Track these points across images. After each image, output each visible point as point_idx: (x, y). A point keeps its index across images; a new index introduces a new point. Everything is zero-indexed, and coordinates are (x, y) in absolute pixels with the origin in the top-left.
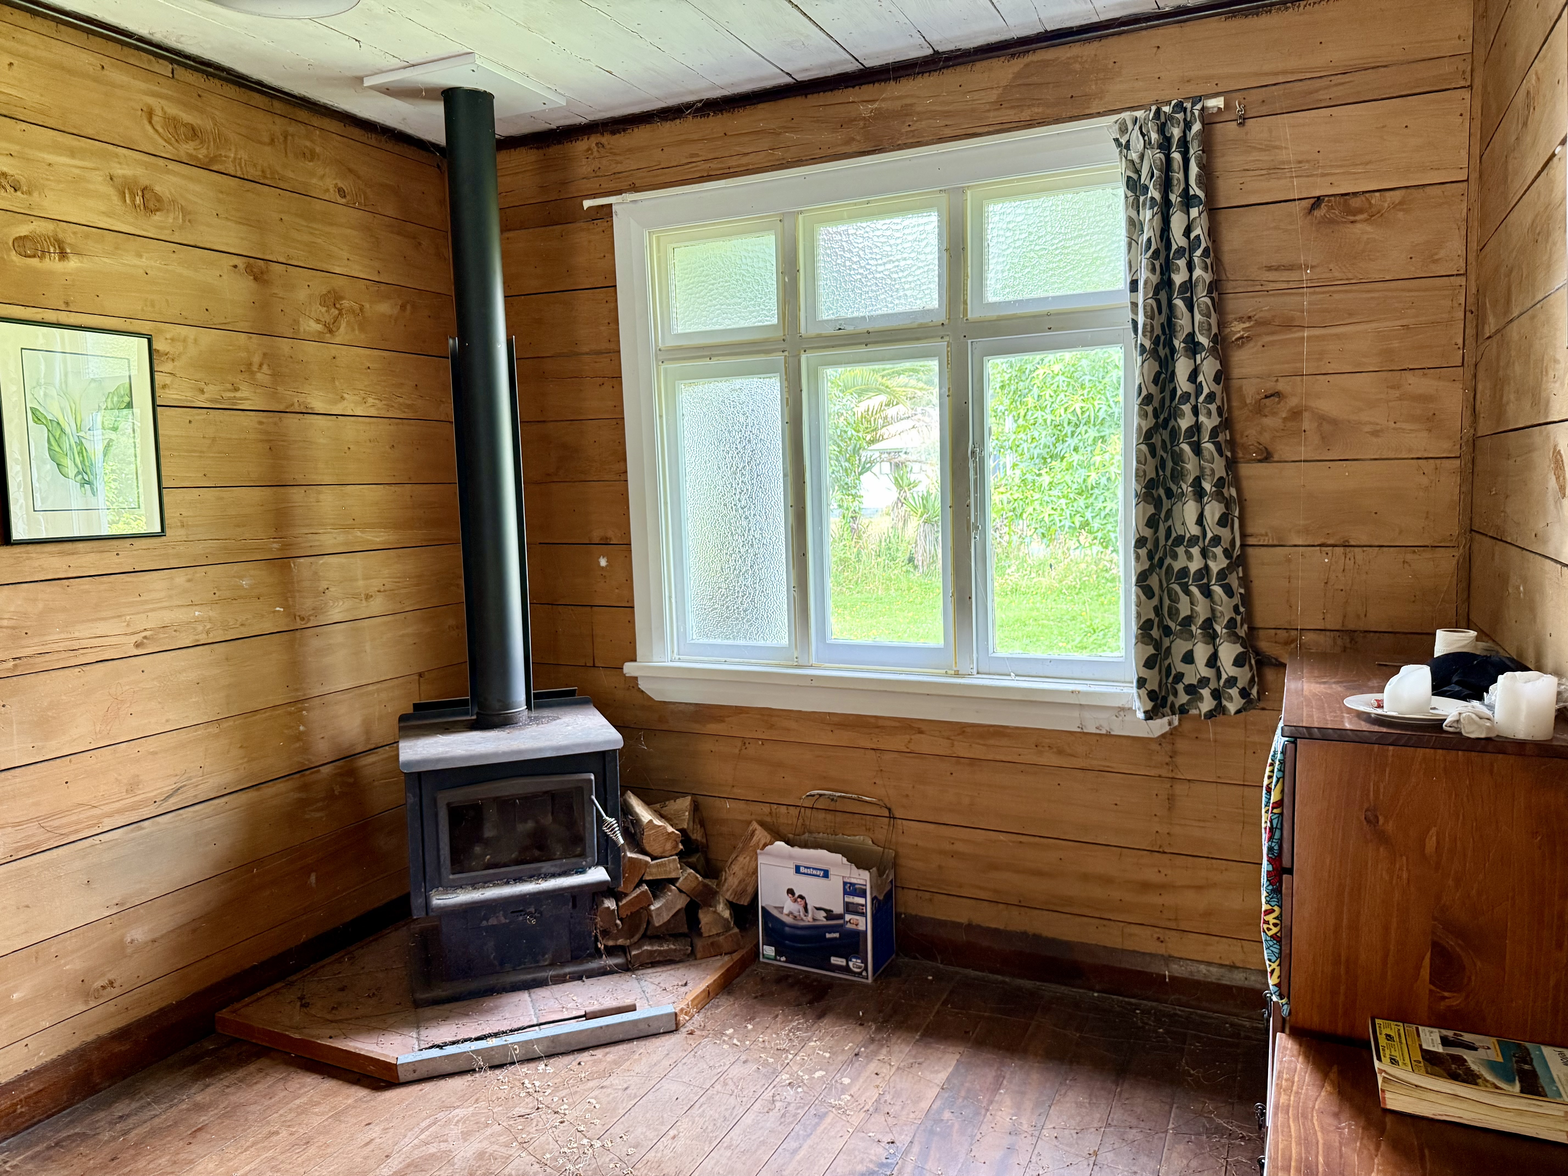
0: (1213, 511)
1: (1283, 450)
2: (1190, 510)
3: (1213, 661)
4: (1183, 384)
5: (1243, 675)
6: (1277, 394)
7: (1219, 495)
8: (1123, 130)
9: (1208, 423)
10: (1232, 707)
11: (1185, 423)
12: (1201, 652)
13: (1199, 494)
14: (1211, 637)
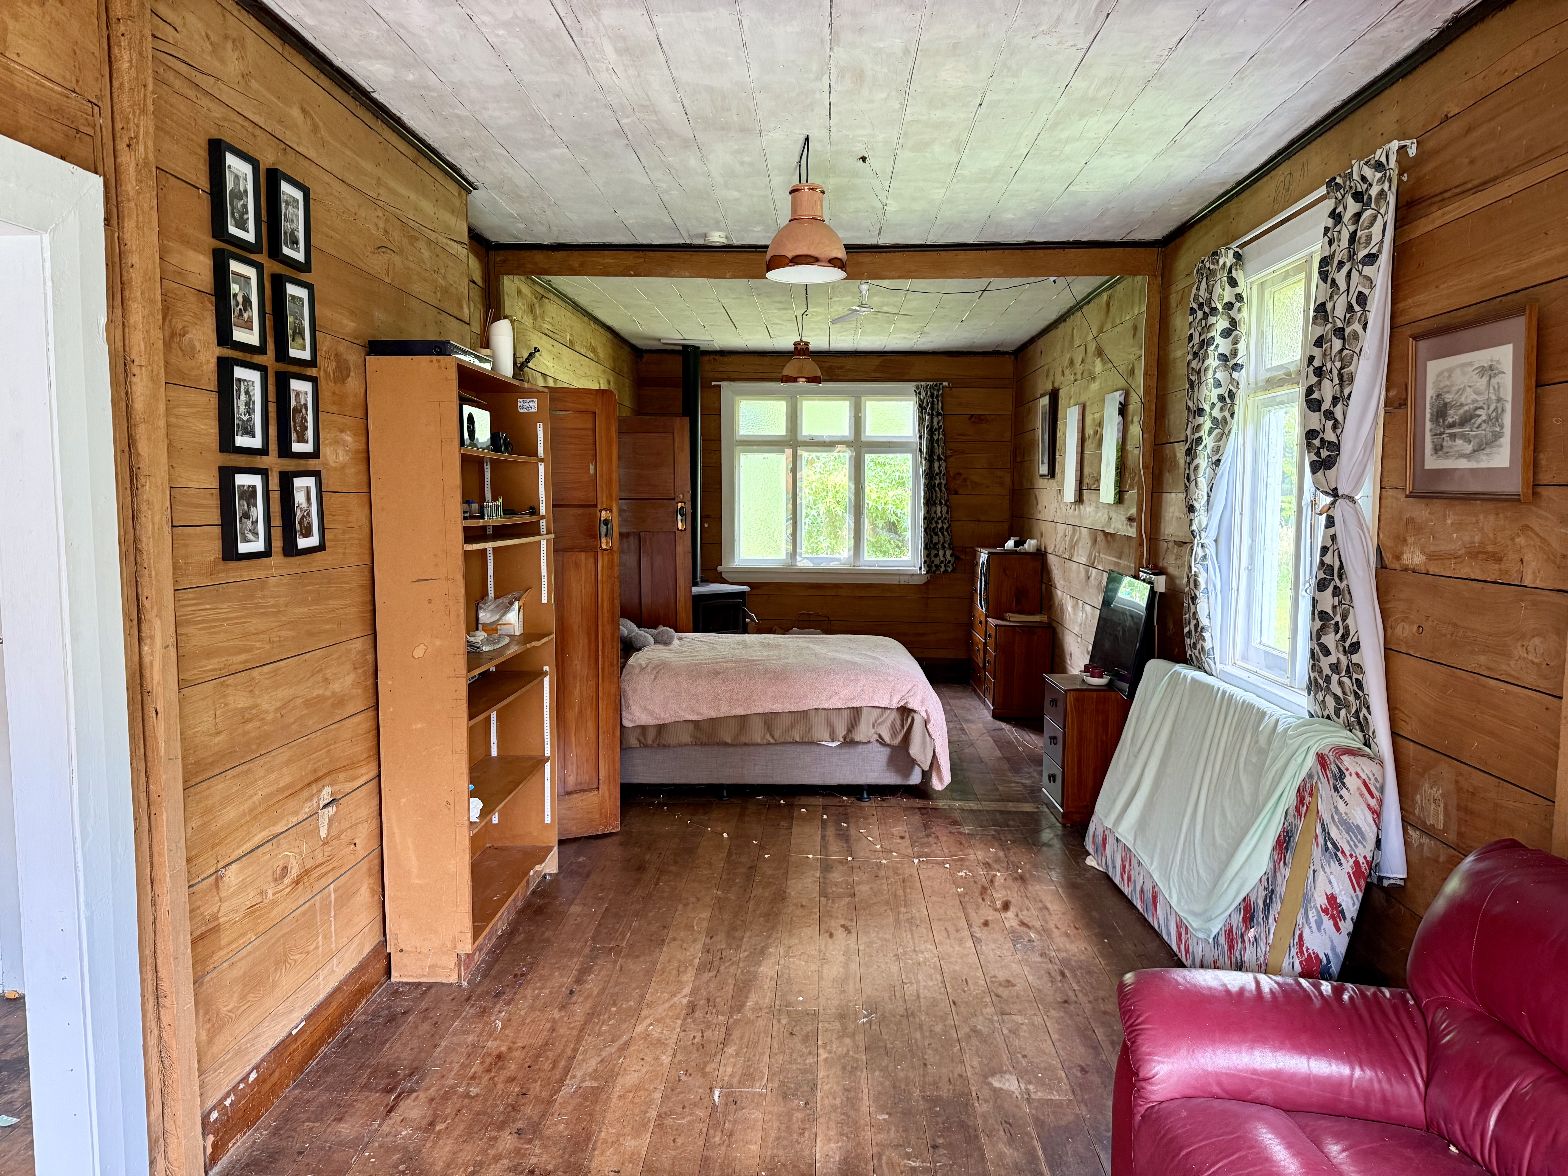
0: (945, 509)
1: (961, 491)
2: (939, 509)
3: (944, 555)
4: (937, 470)
5: (952, 559)
6: (960, 474)
7: (946, 505)
8: (918, 388)
9: (944, 482)
10: (949, 570)
11: (937, 482)
12: (941, 553)
13: (941, 504)
14: (944, 548)
